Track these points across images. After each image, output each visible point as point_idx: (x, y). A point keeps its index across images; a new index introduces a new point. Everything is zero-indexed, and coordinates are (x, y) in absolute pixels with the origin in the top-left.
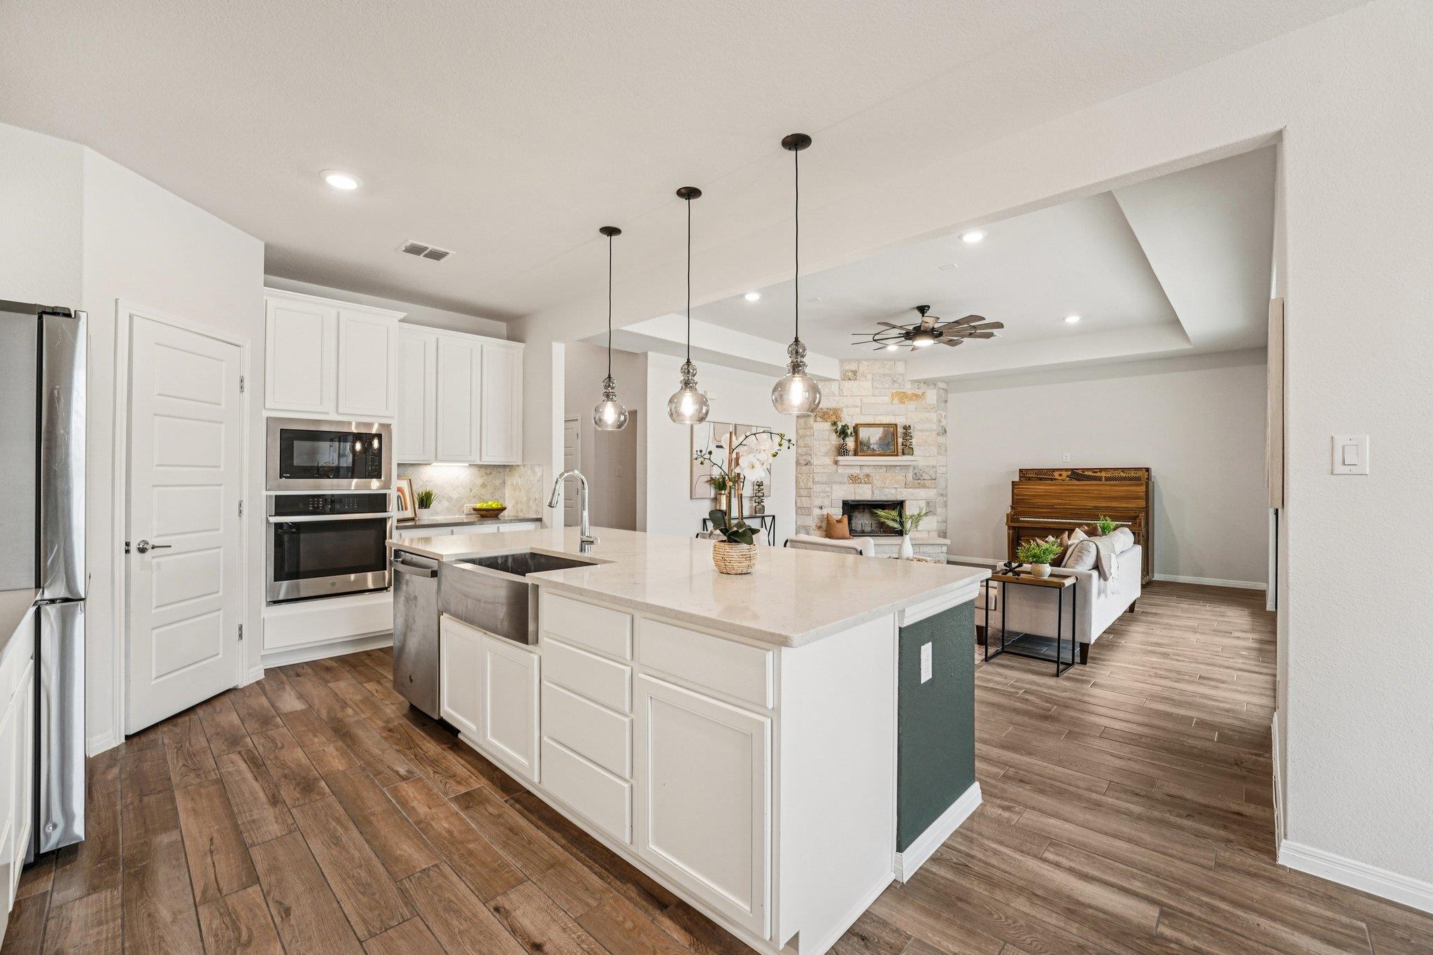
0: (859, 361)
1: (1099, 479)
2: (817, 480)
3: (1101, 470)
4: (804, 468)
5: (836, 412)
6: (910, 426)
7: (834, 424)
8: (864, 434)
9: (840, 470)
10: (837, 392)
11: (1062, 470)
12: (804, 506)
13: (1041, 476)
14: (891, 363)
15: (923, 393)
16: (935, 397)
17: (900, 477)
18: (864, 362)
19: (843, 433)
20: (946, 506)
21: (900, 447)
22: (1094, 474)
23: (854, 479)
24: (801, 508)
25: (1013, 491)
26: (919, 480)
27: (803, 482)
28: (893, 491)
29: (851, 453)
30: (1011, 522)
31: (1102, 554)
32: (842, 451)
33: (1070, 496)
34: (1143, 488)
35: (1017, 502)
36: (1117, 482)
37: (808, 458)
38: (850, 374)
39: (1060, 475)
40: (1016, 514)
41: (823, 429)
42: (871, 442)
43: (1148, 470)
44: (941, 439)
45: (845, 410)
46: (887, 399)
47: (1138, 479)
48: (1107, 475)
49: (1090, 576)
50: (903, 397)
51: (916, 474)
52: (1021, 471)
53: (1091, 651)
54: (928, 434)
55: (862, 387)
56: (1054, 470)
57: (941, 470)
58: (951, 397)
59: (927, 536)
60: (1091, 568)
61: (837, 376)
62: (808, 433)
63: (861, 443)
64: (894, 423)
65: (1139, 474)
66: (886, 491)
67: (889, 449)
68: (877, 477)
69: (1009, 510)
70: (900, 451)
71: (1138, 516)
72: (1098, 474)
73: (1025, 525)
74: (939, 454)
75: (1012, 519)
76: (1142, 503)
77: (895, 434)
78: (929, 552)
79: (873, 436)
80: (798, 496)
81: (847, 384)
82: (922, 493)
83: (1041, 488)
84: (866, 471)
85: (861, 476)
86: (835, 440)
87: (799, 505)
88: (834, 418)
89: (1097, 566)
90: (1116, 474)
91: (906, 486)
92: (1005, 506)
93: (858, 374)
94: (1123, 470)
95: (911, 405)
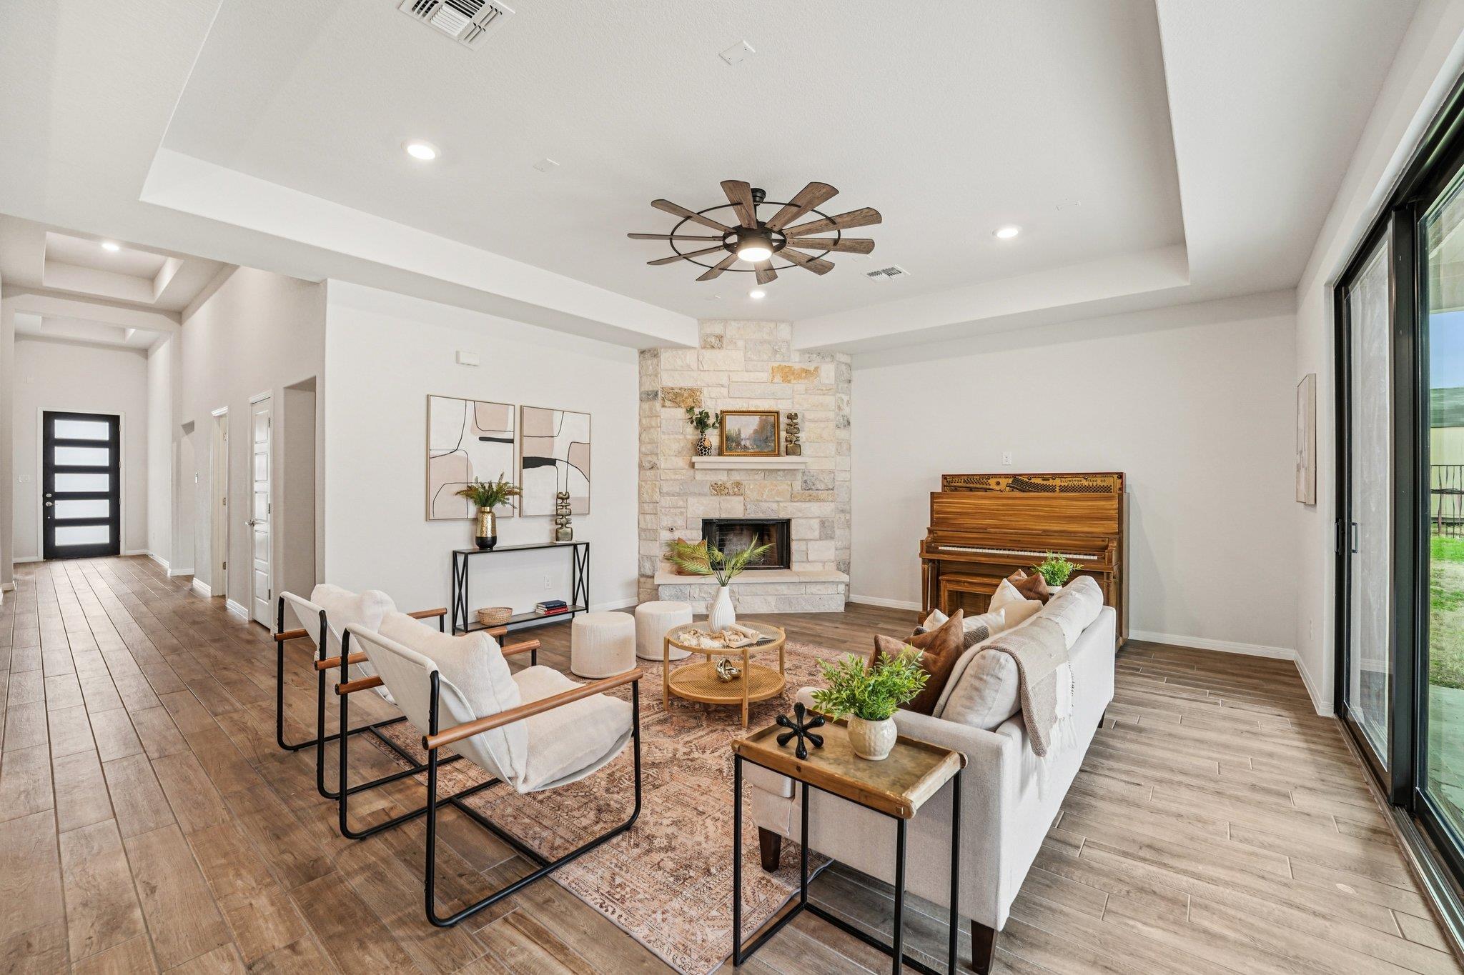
0: (725, 321)
1: (1052, 489)
2: (665, 490)
3: (1054, 476)
4: (648, 473)
5: (693, 392)
6: (796, 414)
7: (690, 410)
8: (732, 424)
9: (699, 476)
10: (694, 366)
11: (999, 476)
12: (649, 527)
13: (971, 485)
14: (772, 325)
15: (816, 369)
16: (833, 374)
17: (784, 486)
18: (733, 323)
19: (701, 423)
20: (849, 527)
21: (783, 443)
22: (1045, 482)
23: (719, 489)
24: (645, 530)
25: (932, 507)
26: (810, 490)
27: (647, 493)
28: (775, 506)
29: (713, 451)
30: (927, 552)
31: (1030, 685)
32: (701, 449)
33: (1011, 515)
34: (1115, 504)
35: (938, 521)
36: (1077, 494)
37: (654, 459)
38: (713, 340)
39: (998, 483)
40: (935, 540)
41: (675, 416)
42: (743, 436)
43: (1121, 476)
44: (842, 434)
45: (705, 391)
46: (764, 376)
47: (1108, 489)
48: (1063, 484)
49: (997, 753)
50: (787, 374)
51: (806, 482)
52: (945, 477)
53: (999, 947)
54: (822, 425)
55: (730, 360)
56: (989, 476)
57: (840, 477)
58: (856, 375)
59: (822, 568)
60: (1005, 717)
61: (695, 341)
62: (654, 424)
63: (727, 438)
64: (775, 409)
65: (1108, 482)
66: (765, 505)
67: (768, 446)
68: (751, 487)
69: (924, 535)
70: (783, 449)
71: (1107, 547)
72: (1051, 482)
73: (946, 557)
74: (838, 453)
75: (928, 548)
76: (1114, 526)
77: (776, 426)
78: (819, 593)
79: (746, 428)
80: (642, 513)
81: (708, 354)
82: (815, 509)
83: (969, 502)
84: (737, 477)
85: (728, 485)
86: (691, 432)
87: (643, 525)
88: (690, 402)
89: (1019, 715)
90: (1075, 482)
91: (792, 498)
92: (921, 529)
93: (725, 341)
94: (1086, 476)
95: (800, 386)
